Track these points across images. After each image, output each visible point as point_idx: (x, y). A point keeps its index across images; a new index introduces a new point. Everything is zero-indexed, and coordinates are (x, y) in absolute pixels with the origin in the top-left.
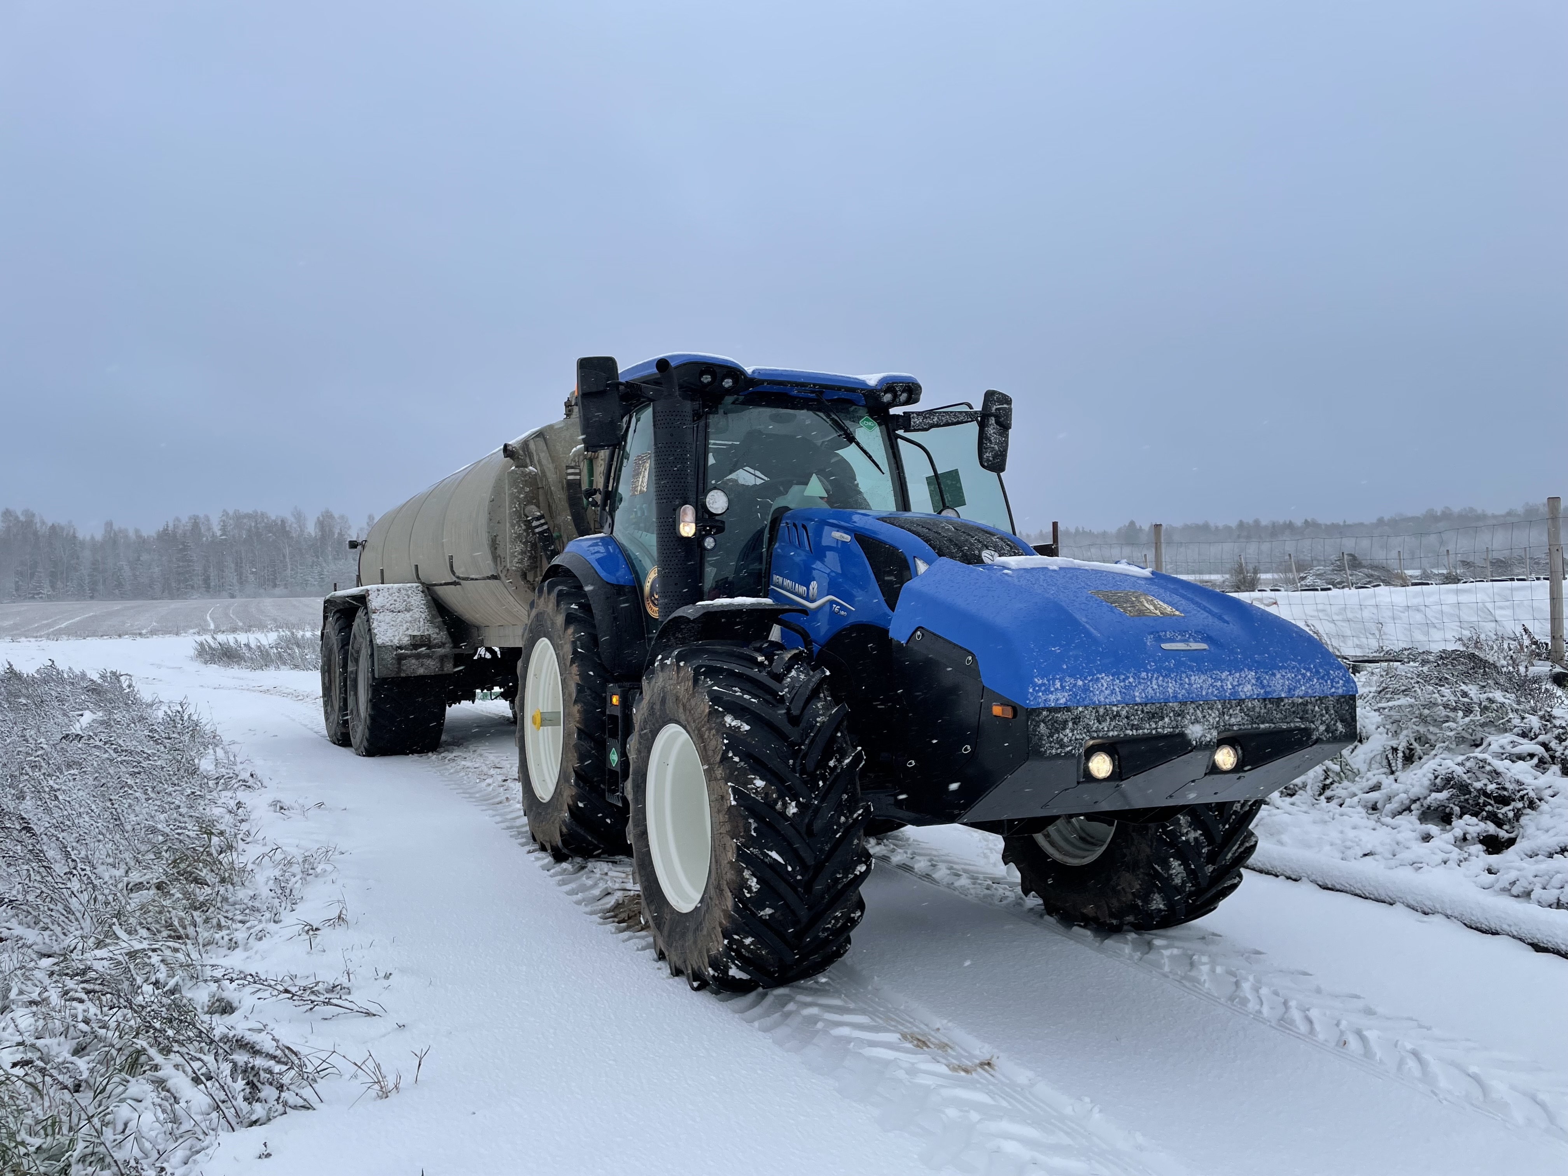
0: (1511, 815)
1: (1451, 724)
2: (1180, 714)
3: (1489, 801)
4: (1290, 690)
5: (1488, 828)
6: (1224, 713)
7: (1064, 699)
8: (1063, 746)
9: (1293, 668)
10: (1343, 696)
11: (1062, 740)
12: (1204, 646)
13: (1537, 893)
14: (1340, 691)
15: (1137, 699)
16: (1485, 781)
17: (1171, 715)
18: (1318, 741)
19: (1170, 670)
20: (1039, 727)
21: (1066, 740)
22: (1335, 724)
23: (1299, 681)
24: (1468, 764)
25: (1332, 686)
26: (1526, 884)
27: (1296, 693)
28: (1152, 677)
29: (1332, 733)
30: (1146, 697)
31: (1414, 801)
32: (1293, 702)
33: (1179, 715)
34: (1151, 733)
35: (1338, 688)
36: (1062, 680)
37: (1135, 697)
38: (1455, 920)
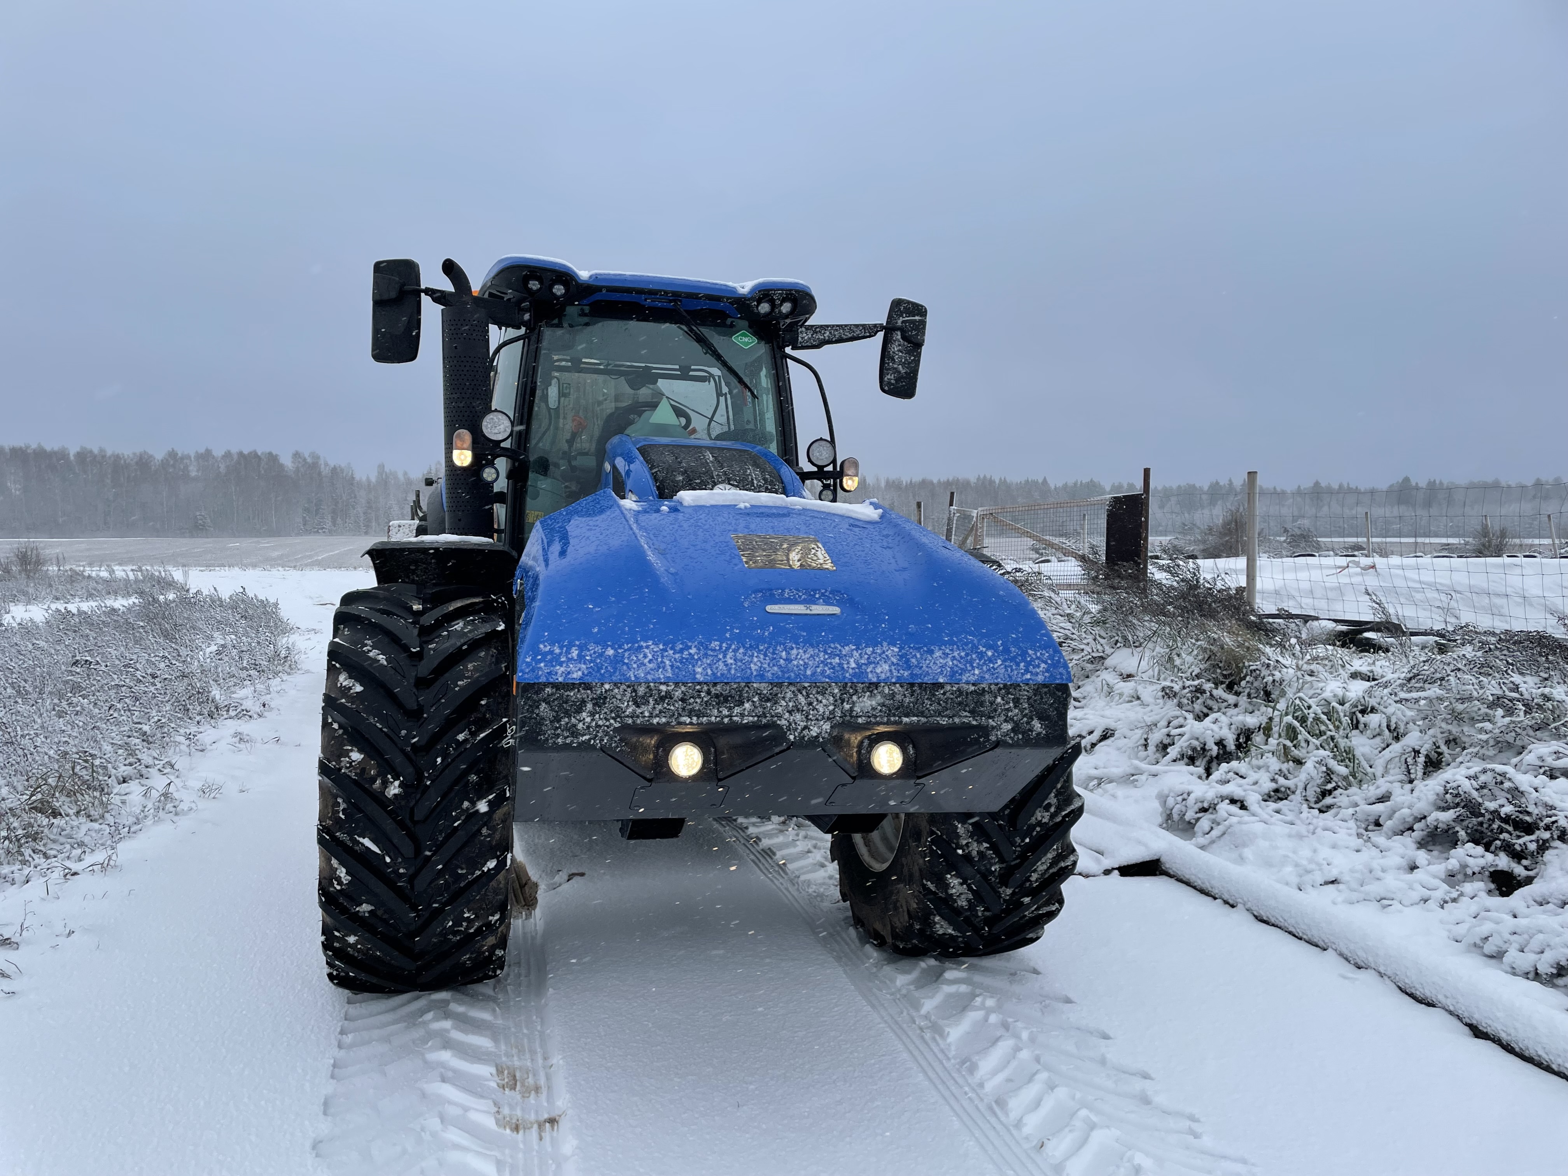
0: (1533, 847)
1: (1488, 726)
2: (773, 698)
3: (1507, 827)
4: (953, 673)
5: (1497, 862)
6: (843, 701)
7: (580, 673)
8: (575, 733)
9: (966, 644)
10: (1044, 686)
11: (575, 726)
12: (836, 610)
13: (1512, 955)
14: (1040, 679)
15: (698, 676)
16: (1502, 801)
17: (756, 699)
18: (997, 744)
19: (761, 640)
20: (538, 707)
21: (580, 726)
22: (1028, 723)
23: (971, 663)
24: (1483, 778)
25: (1027, 671)
26: (1501, 943)
27: (964, 678)
28: (728, 649)
29: (1023, 733)
30: (714, 674)
31: (1420, 820)
32: (959, 690)
33: (768, 700)
34: (721, 722)
35: (1037, 674)
36: (581, 648)
37: (695, 673)
38: (1388, 981)
